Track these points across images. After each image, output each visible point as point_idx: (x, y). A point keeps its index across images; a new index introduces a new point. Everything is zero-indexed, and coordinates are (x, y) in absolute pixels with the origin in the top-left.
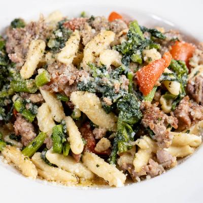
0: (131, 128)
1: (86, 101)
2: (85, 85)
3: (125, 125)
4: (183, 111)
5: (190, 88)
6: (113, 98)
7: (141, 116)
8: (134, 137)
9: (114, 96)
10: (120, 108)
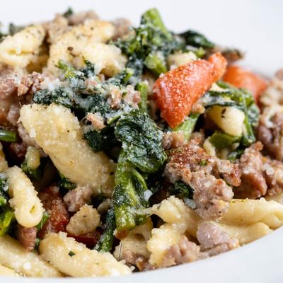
0: (143, 180)
1: (51, 122)
2: (49, 93)
3: (131, 173)
4: (250, 164)
5: (263, 133)
6: (107, 116)
7: (165, 158)
8: (150, 199)
9: (108, 112)
10: (121, 136)
